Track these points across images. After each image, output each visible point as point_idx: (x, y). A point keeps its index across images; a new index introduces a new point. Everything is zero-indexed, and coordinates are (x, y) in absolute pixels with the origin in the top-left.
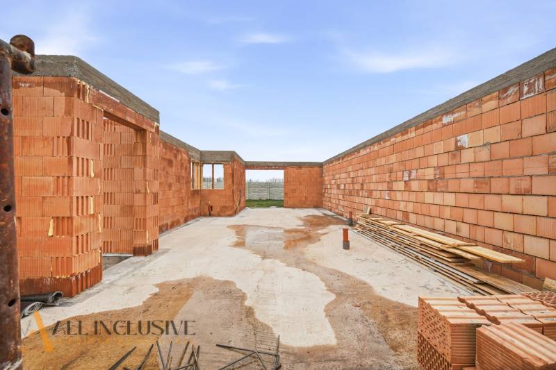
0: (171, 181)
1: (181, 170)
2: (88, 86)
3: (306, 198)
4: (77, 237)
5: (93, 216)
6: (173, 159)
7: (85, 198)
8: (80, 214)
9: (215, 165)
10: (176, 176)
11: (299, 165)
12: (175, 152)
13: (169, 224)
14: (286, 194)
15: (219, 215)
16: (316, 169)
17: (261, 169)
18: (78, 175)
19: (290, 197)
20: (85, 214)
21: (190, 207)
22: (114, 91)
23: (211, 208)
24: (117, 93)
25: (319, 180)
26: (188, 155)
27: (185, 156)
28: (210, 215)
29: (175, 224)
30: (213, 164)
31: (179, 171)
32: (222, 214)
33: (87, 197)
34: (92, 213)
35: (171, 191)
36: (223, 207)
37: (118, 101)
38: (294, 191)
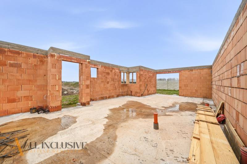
0: (108, 80)
1: (115, 76)
2: (56, 54)
3: (196, 91)
4: (52, 96)
5: (58, 91)
6: (110, 72)
7: (55, 86)
8: (53, 90)
9: (134, 73)
10: (111, 79)
11: (191, 69)
12: (111, 69)
13: (108, 96)
14: (180, 87)
15: (134, 96)
16: (206, 71)
17: (165, 73)
18: (52, 79)
19: (183, 90)
20: (55, 90)
21: (120, 91)
22: (66, 53)
23: (131, 92)
24: (68, 53)
25: (208, 78)
26: (119, 70)
27: (117, 71)
28: (131, 95)
29: (111, 97)
30: (133, 73)
31: (114, 76)
32: (135, 95)
33: (56, 85)
34: (57, 90)
35: (109, 84)
36: (136, 92)
37: (68, 56)
38: (186, 86)
